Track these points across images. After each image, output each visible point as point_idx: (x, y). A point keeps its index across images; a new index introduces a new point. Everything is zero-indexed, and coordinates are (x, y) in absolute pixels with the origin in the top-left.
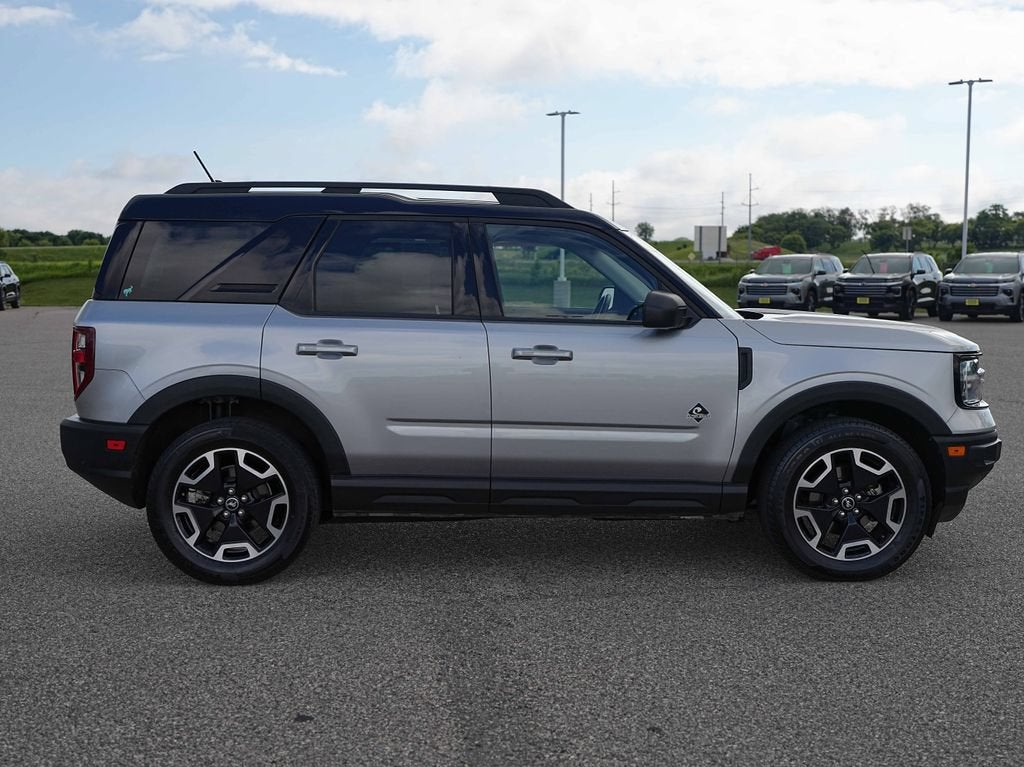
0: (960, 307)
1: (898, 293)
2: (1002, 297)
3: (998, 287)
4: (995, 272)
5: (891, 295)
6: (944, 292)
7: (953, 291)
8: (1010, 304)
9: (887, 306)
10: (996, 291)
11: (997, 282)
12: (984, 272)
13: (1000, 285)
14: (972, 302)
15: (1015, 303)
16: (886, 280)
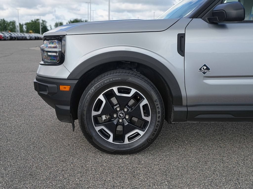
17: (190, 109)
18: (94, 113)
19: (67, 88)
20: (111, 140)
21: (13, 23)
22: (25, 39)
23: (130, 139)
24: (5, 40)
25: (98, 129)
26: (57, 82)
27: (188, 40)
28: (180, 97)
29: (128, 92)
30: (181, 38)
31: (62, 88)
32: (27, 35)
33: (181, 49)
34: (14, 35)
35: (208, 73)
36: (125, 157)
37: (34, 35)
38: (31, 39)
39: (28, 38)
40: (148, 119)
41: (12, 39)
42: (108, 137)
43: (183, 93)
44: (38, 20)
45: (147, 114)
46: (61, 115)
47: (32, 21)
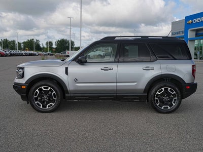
17: (72, 95)
18: (35, 97)
19: (25, 87)
20: (41, 107)
21: (14, 42)
22: (21, 55)
23: (48, 106)
24: (6, 56)
25: (36, 103)
26: (21, 85)
27: (69, 70)
28: (67, 90)
29: (48, 88)
30: (67, 69)
31: (23, 87)
32: (23, 52)
33: (67, 73)
34: (13, 52)
35: (77, 81)
36: (46, 114)
37: (28, 52)
38: (26, 55)
39: (24, 54)
40: (56, 99)
41: (11, 55)
42: (40, 106)
43: (68, 89)
44: (33, 39)
45: (55, 97)
46: (23, 98)
47: (28, 40)
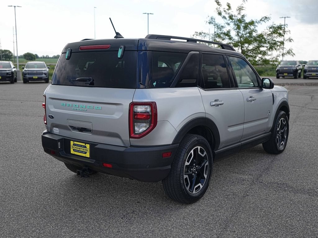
0: (32, 79)
1: (10, 75)
2: (44, 75)
3: (42, 72)
4: (38, 68)
5: (8, 75)
6: (26, 74)
7: (28, 74)
8: (46, 77)
9: (7, 79)
10: (42, 74)
11: (42, 71)
12: (34, 68)
13: (43, 72)
14: (35, 77)
15: (47, 77)
16: (6, 71)
